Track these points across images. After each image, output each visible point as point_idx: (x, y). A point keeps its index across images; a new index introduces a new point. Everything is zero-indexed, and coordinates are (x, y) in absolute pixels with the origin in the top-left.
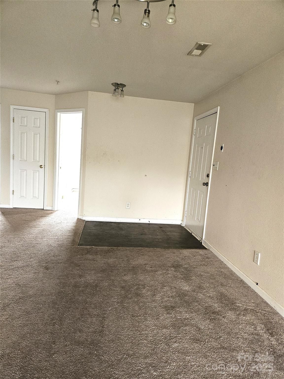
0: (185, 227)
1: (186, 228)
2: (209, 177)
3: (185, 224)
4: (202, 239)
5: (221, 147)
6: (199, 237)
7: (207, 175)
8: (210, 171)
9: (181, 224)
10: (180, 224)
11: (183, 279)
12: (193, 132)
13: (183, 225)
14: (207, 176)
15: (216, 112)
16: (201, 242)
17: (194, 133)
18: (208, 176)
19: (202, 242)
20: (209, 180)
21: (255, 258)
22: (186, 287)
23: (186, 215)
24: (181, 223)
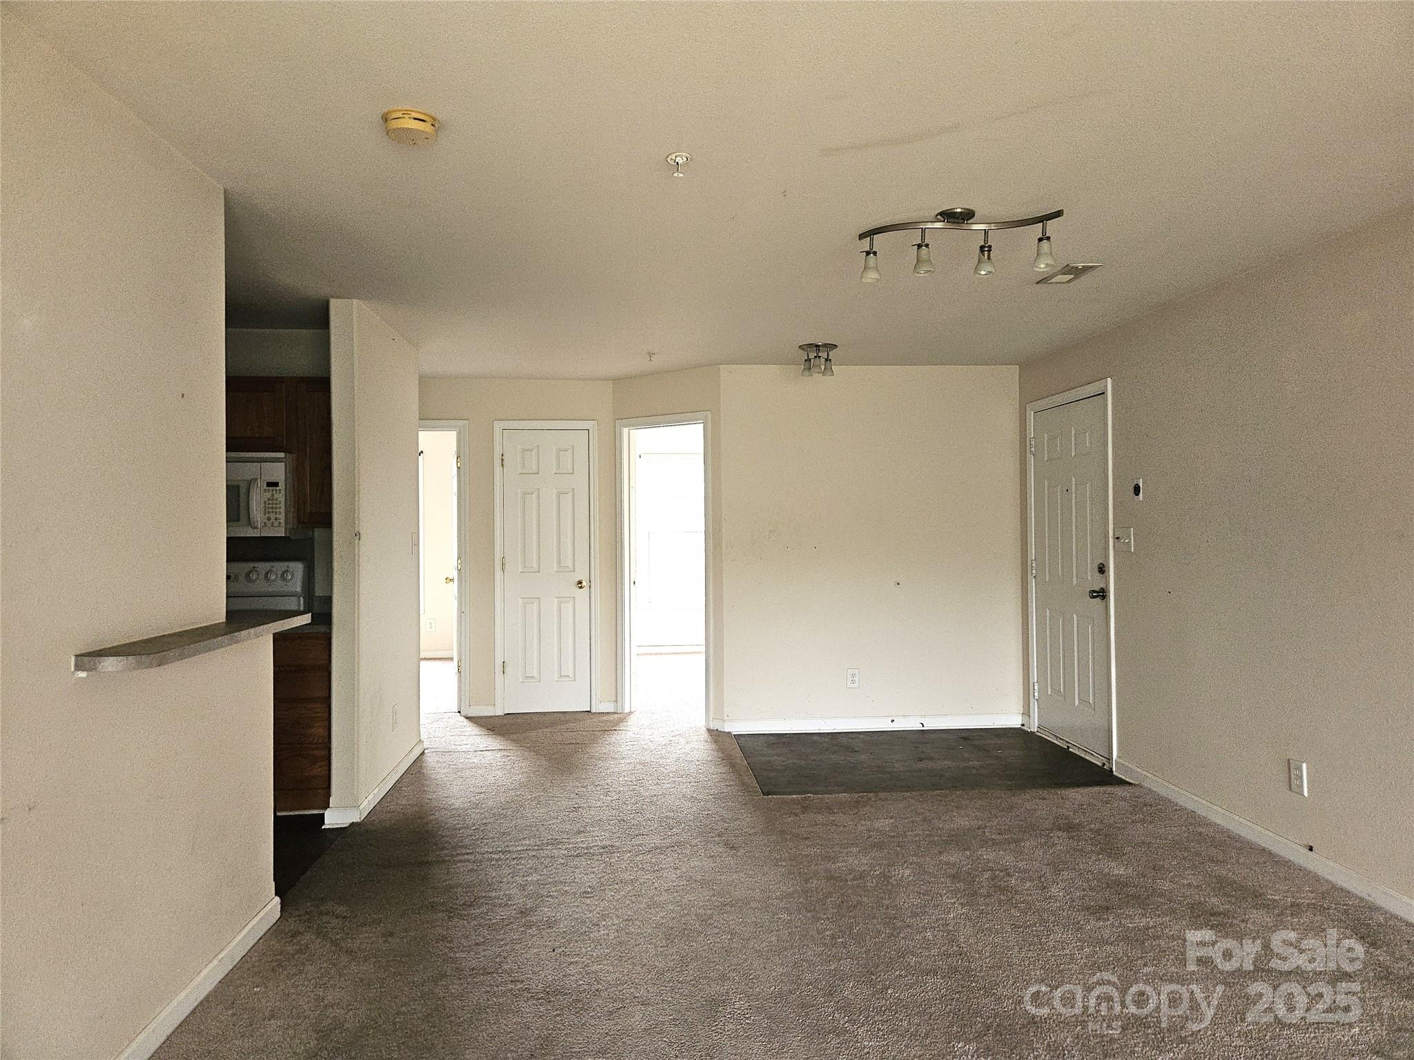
0: (1039, 734)
1: (1044, 736)
2: (1107, 572)
3: (1036, 725)
4: (1110, 759)
5: (1135, 488)
6: (1097, 755)
7: (1099, 568)
8: (1107, 557)
9: (1023, 725)
10: (1020, 726)
11: (1101, 854)
12: (1028, 447)
13: (1033, 727)
14: (1099, 572)
15: (1103, 393)
16: (1109, 769)
17: (1033, 449)
18: (1102, 569)
19: (1111, 769)
20: (1107, 583)
21: (1292, 779)
22: (1118, 870)
23: (1036, 694)
24: (1021, 723)
